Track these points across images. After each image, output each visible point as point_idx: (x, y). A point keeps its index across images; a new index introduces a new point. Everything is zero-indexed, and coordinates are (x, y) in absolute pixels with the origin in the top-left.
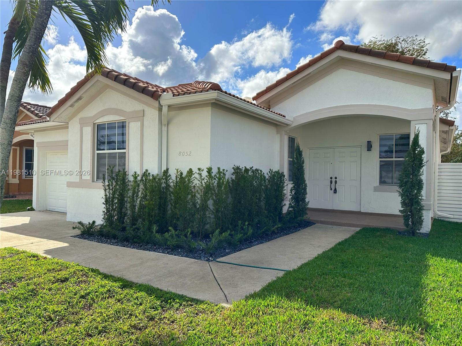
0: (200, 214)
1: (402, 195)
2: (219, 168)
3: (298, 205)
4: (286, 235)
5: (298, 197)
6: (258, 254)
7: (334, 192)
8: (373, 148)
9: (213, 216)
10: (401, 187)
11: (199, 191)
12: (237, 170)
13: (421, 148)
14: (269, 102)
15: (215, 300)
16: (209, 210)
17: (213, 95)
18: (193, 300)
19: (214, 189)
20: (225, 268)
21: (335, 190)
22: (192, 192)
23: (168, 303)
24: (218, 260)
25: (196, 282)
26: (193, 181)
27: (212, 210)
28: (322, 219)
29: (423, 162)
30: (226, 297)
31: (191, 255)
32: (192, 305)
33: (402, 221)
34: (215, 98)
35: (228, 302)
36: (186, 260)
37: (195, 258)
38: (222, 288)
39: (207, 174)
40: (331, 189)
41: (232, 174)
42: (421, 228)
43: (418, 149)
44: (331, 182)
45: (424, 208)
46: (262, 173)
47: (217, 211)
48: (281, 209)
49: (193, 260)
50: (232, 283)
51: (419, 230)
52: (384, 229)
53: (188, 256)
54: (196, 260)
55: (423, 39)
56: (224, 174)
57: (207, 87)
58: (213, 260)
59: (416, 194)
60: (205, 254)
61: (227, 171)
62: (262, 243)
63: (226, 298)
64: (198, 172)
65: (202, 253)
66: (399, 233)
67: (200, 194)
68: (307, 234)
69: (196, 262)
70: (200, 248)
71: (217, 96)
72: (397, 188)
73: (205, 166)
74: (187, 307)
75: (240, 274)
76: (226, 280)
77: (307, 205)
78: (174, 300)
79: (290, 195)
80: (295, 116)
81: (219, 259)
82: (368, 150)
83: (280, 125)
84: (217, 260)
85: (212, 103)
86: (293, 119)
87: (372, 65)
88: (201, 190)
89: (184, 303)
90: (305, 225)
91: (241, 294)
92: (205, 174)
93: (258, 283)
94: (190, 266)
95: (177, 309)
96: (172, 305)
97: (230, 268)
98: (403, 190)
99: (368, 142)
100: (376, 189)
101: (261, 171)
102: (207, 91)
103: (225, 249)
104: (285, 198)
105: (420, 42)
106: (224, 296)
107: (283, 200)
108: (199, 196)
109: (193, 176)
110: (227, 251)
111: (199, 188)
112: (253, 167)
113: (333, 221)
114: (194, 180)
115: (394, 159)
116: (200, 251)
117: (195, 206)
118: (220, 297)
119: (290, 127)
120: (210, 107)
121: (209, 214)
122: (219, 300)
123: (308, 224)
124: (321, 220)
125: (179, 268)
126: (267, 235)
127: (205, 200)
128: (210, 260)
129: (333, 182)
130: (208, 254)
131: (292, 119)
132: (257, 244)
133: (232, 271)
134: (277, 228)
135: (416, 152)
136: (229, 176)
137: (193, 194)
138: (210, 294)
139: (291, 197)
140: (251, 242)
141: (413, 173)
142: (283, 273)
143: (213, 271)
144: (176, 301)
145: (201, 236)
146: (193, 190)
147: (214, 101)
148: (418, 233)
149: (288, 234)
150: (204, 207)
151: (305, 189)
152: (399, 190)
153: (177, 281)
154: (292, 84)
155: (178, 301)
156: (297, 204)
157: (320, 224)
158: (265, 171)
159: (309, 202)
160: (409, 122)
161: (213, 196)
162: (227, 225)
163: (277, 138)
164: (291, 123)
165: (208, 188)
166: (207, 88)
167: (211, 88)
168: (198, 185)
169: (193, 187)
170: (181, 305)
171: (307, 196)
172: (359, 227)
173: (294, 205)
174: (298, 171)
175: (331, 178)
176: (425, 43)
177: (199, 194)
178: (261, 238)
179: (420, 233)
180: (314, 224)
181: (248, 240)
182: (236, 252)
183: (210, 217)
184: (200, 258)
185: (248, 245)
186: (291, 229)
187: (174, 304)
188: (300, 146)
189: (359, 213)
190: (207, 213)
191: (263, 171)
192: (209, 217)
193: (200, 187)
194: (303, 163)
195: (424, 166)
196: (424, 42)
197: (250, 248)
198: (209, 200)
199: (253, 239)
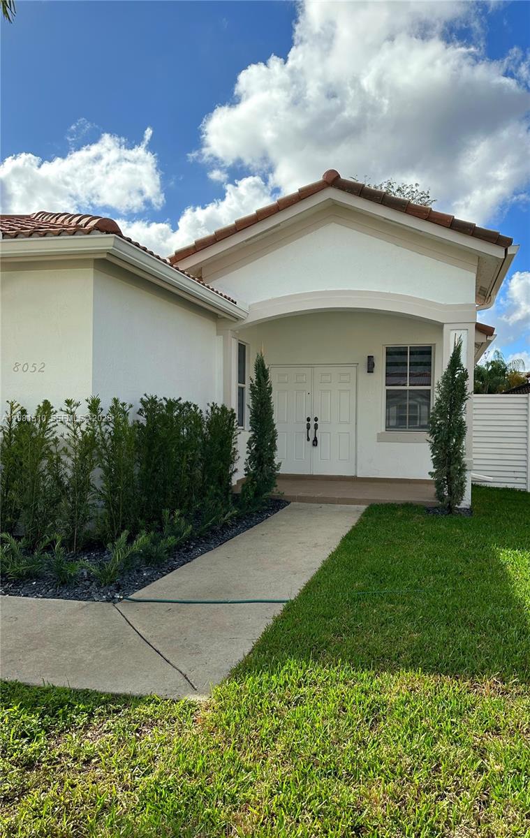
0: (71, 500)
1: (433, 449)
2: (116, 401)
3: (261, 471)
4: (248, 528)
5: (261, 456)
6: (212, 573)
7: (314, 445)
8: (375, 369)
9: (102, 503)
10: (432, 433)
11: (70, 450)
12: (150, 405)
13: (463, 370)
14: (201, 270)
15: (166, 690)
16: (93, 489)
17: (103, 242)
18: (115, 698)
19: (106, 445)
20: (156, 613)
21: (315, 441)
22: (51, 453)
23: (58, 716)
24: (133, 596)
25: (103, 653)
26: (54, 429)
27: (101, 489)
28: (301, 494)
29: (467, 394)
30: (187, 678)
31: (65, 591)
32: (117, 711)
33: (433, 489)
34: (109, 250)
35: (196, 690)
36: (60, 605)
37: (77, 598)
38: (168, 659)
39: (87, 412)
40: (308, 439)
41: (138, 413)
42: (462, 500)
43: (460, 371)
44: (308, 428)
45: (467, 468)
46: (198, 411)
47: (113, 491)
48: (230, 480)
49: (76, 603)
50: (185, 645)
51: (459, 505)
52: (402, 505)
53: (59, 595)
54: (84, 603)
55: (426, 192)
56: (125, 413)
57: (85, 226)
58: (123, 599)
59: (455, 445)
60: (99, 586)
61: (131, 406)
62: (209, 549)
63: (189, 681)
64: (65, 408)
65: (91, 584)
66: (428, 510)
67: (73, 457)
68: (283, 523)
69: (84, 607)
70: (83, 573)
71: (113, 247)
72: (426, 435)
73: (83, 395)
74: (107, 719)
75: (193, 623)
76: (169, 640)
77: (278, 470)
78: (72, 706)
79: (248, 452)
80: (251, 303)
81: (134, 594)
82: (368, 372)
83: (224, 318)
84: (131, 597)
85: (96, 260)
86: (248, 307)
87: (385, 223)
88: (75, 448)
89: (98, 710)
90: (273, 507)
91: (214, 666)
92: (82, 412)
93: (238, 636)
94: (72, 617)
95: (86, 727)
96: (70, 720)
97: (167, 611)
98: (435, 439)
99: (369, 357)
100: (380, 438)
101: (195, 406)
102: (89, 232)
103: (139, 571)
104: (236, 457)
105: (422, 196)
106: (182, 677)
107: (232, 462)
108: (70, 462)
109: (53, 418)
110: (145, 574)
111: (70, 444)
112: (180, 399)
113: (319, 495)
114: (57, 425)
115: (408, 387)
116: (85, 580)
117: (60, 483)
118: (174, 680)
119: (243, 323)
120: (93, 269)
121: (94, 498)
122: (174, 689)
123: (278, 504)
124: (299, 495)
125: (50, 625)
126: (214, 532)
127: (82, 469)
128: (117, 600)
129: (312, 425)
130: (105, 585)
131: (246, 308)
132: (202, 553)
133: (174, 618)
134: (231, 518)
135: (456, 376)
136: (134, 417)
137: (55, 457)
138: (147, 676)
139: (249, 455)
140: (188, 550)
141: (452, 410)
142: (281, 607)
143: (131, 623)
144: (76, 707)
145: (76, 546)
146: (53, 448)
147: (105, 256)
148: (458, 509)
149: (252, 527)
150: (82, 485)
151: (273, 441)
152: (430, 439)
153: (58, 658)
154: (247, 241)
155: (82, 707)
156: (259, 468)
157: (297, 503)
158: (204, 409)
159: (280, 463)
160: (440, 326)
161: (103, 460)
162: (133, 520)
163: (218, 342)
164: (245, 315)
165: (89, 444)
166: (86, 228)
167: (96, 228)
168: (66, 437)
169: (52, 443)
170: (91, 715)
171: (276, 453)
172: (363, 504)
173: (255, 471)
174: (262, 406)
175: (308, 419)
176: (430, 199)
177: (69, 455)
178: (205, 540)
179: (461, 509)
180: (289, 503)
181: (181, 547)
182: (165, 575)
183: (96, 504)
184: (89, 598)
185: (184, 558)
186: (253, 516)
187: (75, 716)
188: (264, 359)
189: (354, 479)
190: (89, 497)
191: (200, 407)
192: (94, 504)
193: (72, 442)
194: (270, 392)
195: (467, 399)
196: (428, 197)
197: (191, 563)
198: (92, 468)
199: (190, 544)
